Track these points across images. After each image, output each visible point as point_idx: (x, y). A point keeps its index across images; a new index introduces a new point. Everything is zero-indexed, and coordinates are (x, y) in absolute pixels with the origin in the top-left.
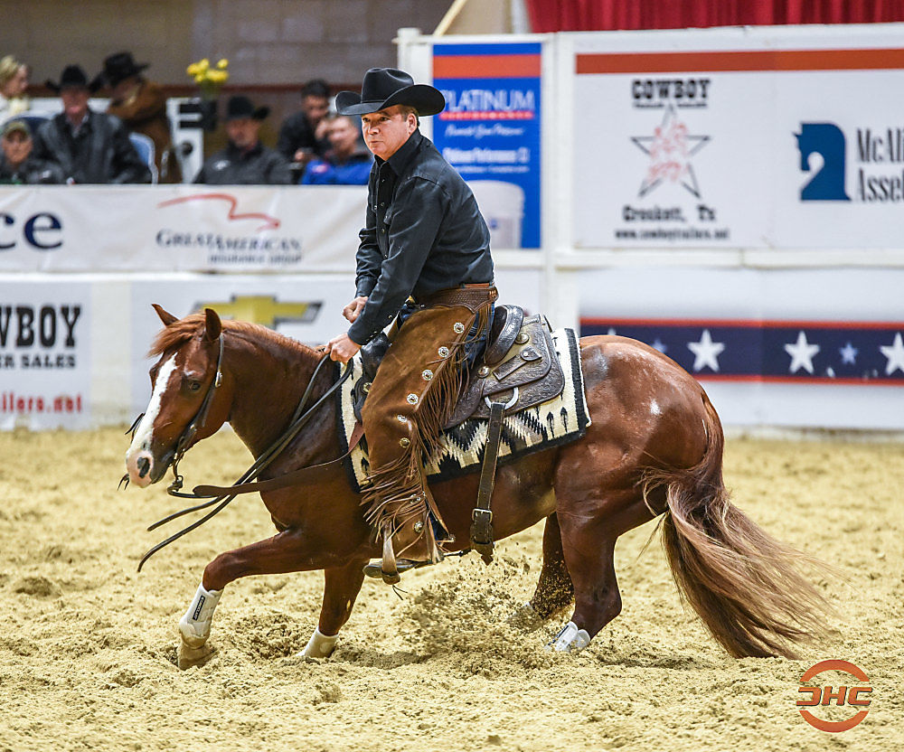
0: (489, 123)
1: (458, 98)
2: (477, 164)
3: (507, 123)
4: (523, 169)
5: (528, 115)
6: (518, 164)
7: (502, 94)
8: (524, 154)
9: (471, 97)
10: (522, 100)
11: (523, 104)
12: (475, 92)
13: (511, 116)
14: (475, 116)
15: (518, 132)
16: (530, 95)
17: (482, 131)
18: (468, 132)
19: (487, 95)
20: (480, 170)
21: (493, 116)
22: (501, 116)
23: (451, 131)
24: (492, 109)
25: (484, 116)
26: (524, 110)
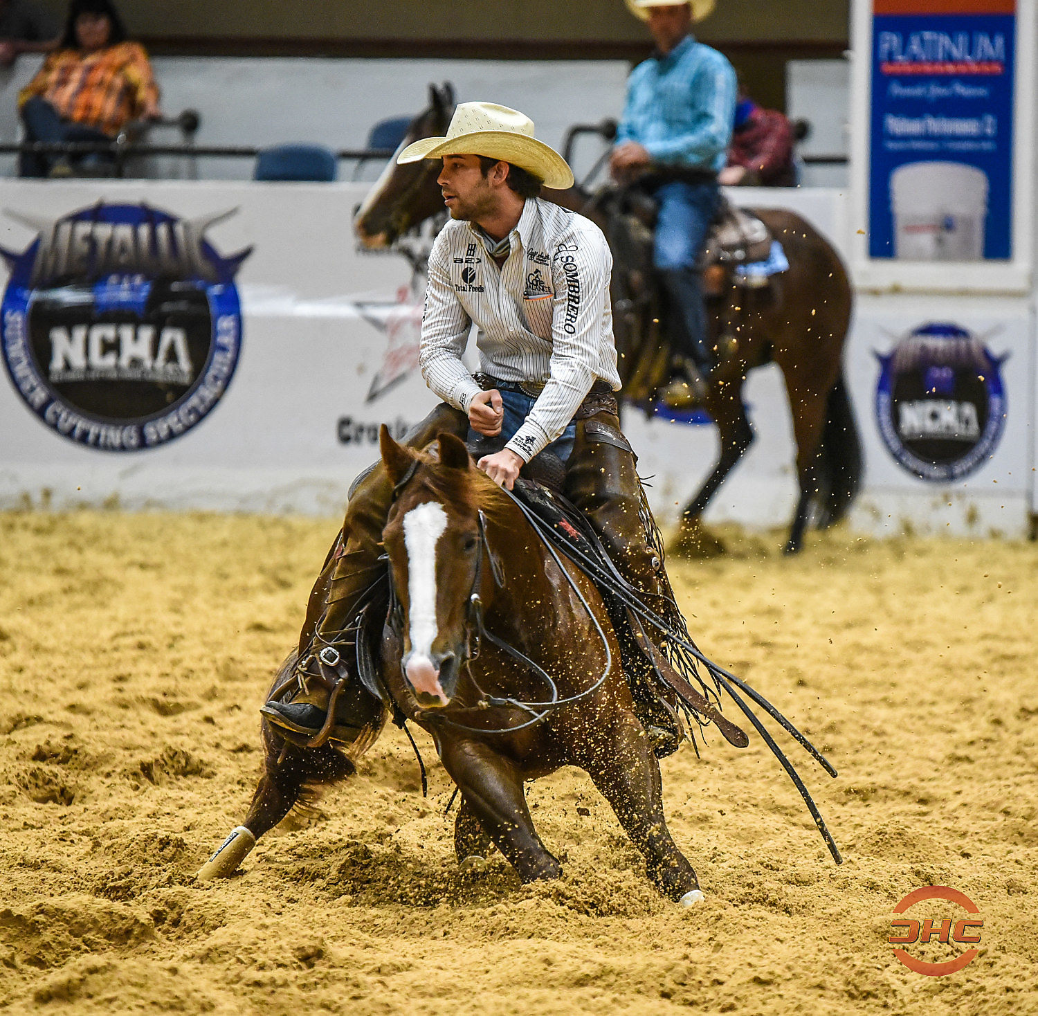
0: (945, 80)
1: (905, 44)
2: (927, 137)
3: (968, 79)
4: (987, 146)
5: (997, 68)
6: (982, 137)
7: (962, 39)
8: (990, 125)
9: (922, 41)
10: (988, 46)
11: (990, 52)
12: (928, 35)
13: (974, 68)
14: (928, 68)
15: (981, 92)
16: (1000, 41)
17: (936, 91)
18: (917, 91)
19: (944, 40)
20: (931, 146)
21: (950, 68)
22: (962, 69)
23: (897, 90)
24: (950, 59)
25: (939, 68)
26: (990, 61)
